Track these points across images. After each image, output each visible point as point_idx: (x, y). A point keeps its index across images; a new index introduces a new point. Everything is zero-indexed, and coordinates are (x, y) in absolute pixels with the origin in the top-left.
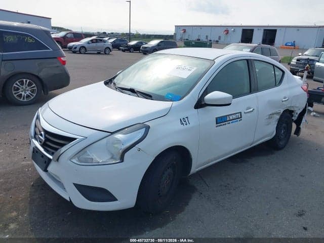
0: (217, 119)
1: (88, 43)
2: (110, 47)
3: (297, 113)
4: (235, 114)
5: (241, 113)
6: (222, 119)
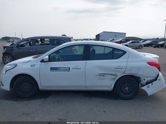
0: (51, 68)
1: (130, 43)
2: (141, 45)
3: (144, 80)
4: (65, 68)
5: (69, 68)
6: (54, 69)
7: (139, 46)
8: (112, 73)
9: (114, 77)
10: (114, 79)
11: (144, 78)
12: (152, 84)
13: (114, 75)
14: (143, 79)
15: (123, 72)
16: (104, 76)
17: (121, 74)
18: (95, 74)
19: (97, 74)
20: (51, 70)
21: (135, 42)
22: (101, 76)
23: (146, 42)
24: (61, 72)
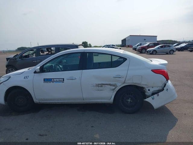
0: (44, 79)
1: (158, 48)
2: (173, 49)
3: (149, 90)
4: (59, 79)
5: (63, 79)
6: (47, 81)
7: (170, 51)
8: (111, 83)
9: (114, 88)
10: (114, 89)
11: (149, 88)
12: (158, 95)
13: (114, 85)
14: (147, 89)
15: (123, 82)
16: (101, 86)
17: (121, 84)
18: (92, 85)
19: (94, 85)
20: (44, 81)
21: (165, 46)
22: (99, 87)
23: (180, 45)
24: (55, 84)
